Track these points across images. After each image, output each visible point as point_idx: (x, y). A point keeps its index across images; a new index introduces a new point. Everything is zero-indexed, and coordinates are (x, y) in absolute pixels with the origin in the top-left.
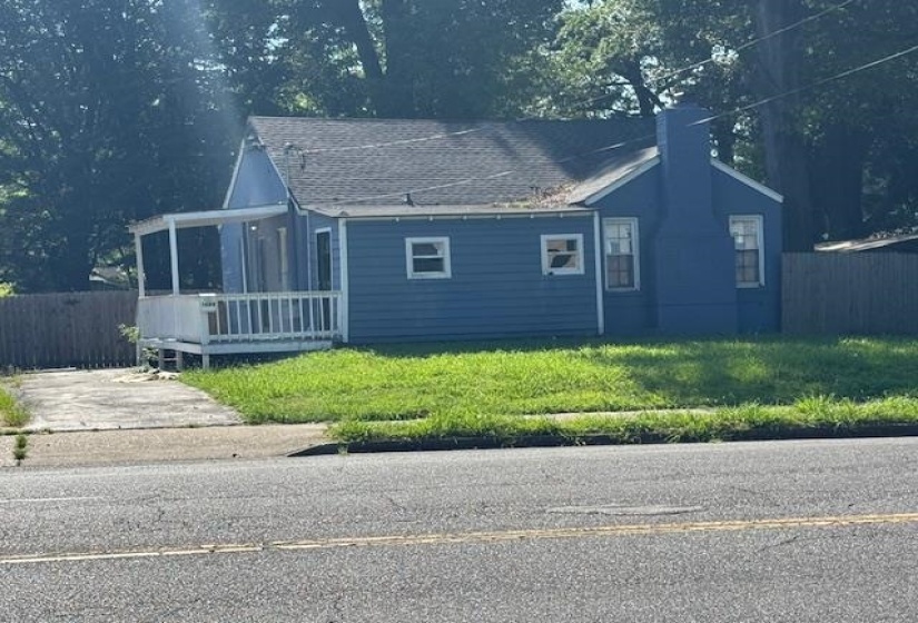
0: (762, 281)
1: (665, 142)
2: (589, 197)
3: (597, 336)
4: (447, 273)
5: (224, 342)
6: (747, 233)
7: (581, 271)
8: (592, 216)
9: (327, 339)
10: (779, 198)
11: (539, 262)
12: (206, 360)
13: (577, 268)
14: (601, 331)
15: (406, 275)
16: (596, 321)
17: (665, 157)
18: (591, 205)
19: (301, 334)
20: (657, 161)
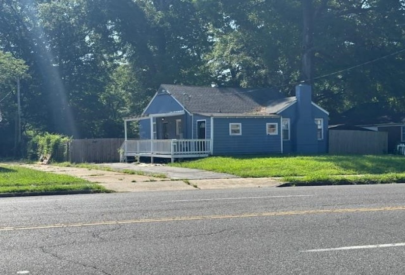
0: (323, 138)
1: (299, 96)
2: (278, 111)
3: (281, 154)
4: (240, 134)
5: (178, 154)
6: (320, 124)
7: (277, 134)
8: (280, 118)
9: (207, 153)
10: (328, 113)
11: (266, 131)
12: (172, 160)
13: (276, 133)
14: (282, 152)
15: (229, 134)
16: (280, 149)
17: (299, 100)
18: (278, 114)
19: (200, 152)
20: (296, 102)
